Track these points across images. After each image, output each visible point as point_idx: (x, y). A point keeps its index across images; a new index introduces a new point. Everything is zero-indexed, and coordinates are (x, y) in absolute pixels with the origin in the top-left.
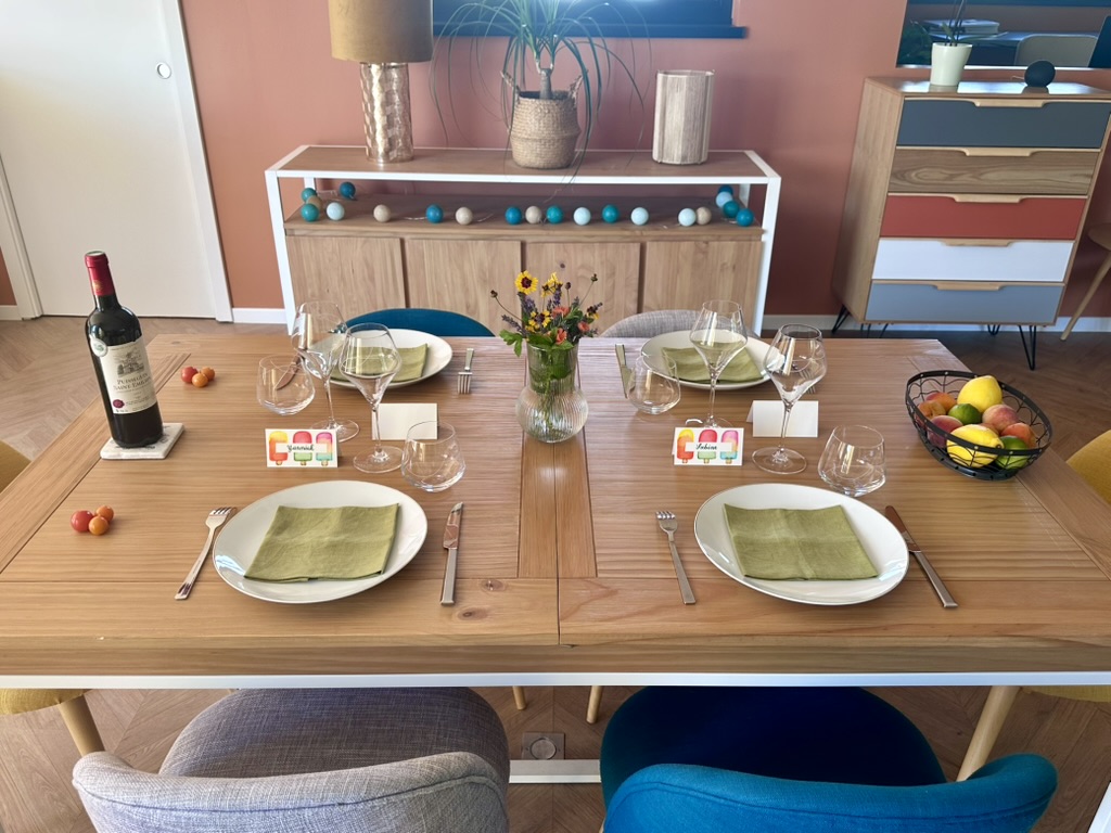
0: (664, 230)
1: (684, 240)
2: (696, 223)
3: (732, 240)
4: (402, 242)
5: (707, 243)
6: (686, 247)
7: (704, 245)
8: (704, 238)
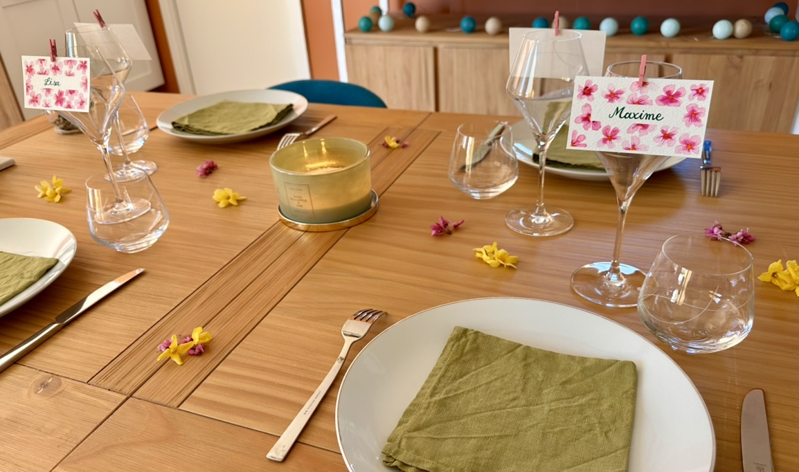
0: (696, 42)
1: (715, 54)
2: (732, 36)
3: (772, 55)
4: (436, 51)
5: (741, 57)
6: (717, 60)
7: (737, 60)
8: (740, 52)
